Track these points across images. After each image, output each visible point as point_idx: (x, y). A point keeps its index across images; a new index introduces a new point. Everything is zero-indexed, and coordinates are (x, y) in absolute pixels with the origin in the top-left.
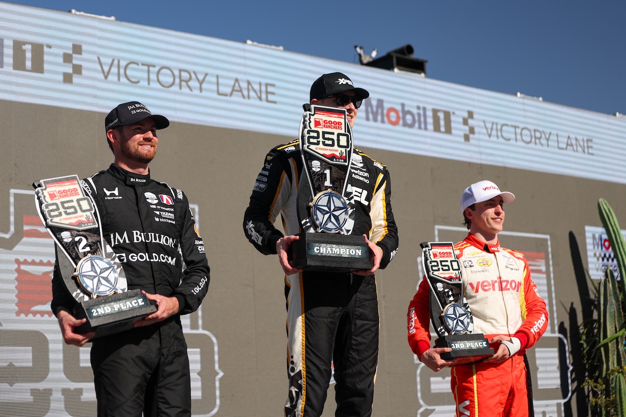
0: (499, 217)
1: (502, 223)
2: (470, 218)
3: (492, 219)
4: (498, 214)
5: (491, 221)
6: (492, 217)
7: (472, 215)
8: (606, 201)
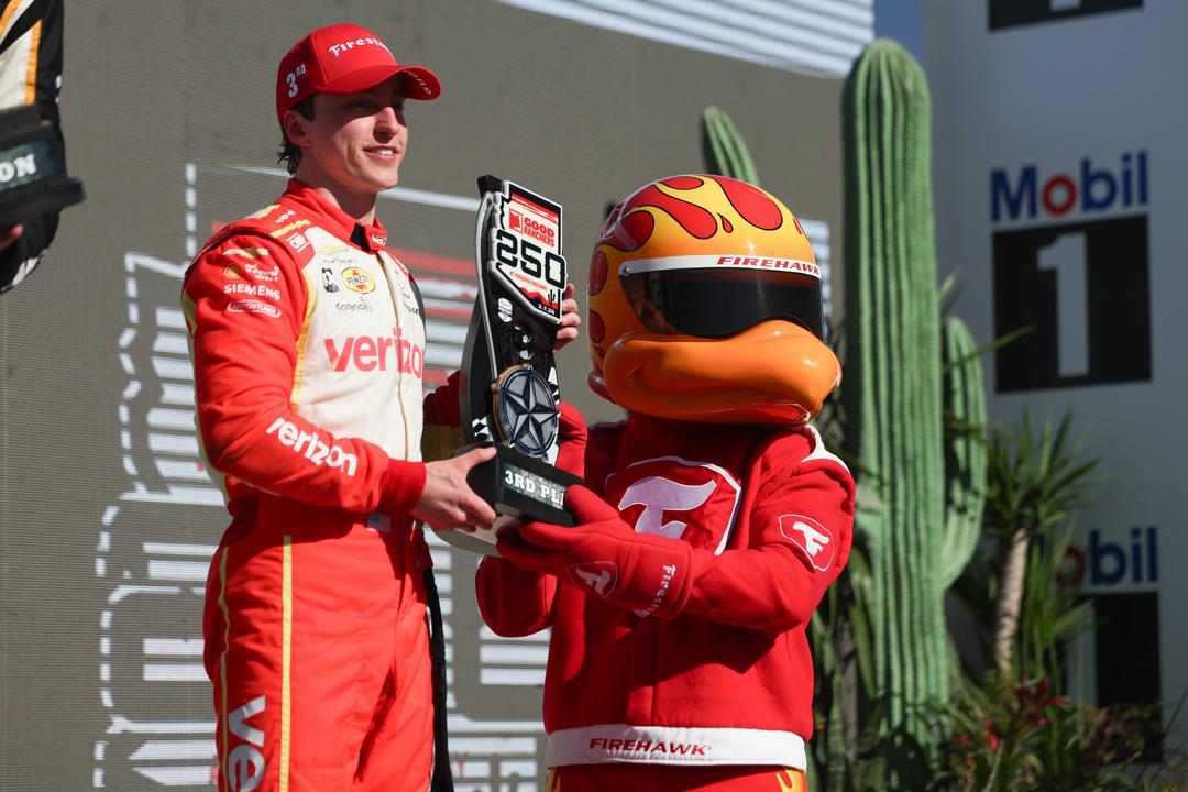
0: (389, 145)
1: (397, 164)
2: (298, 141)
3: (367, 150)
4: (383, 134)
5: (361, 156)
6: (366, 143)
7: (303, 134)
8: (726, 118)
